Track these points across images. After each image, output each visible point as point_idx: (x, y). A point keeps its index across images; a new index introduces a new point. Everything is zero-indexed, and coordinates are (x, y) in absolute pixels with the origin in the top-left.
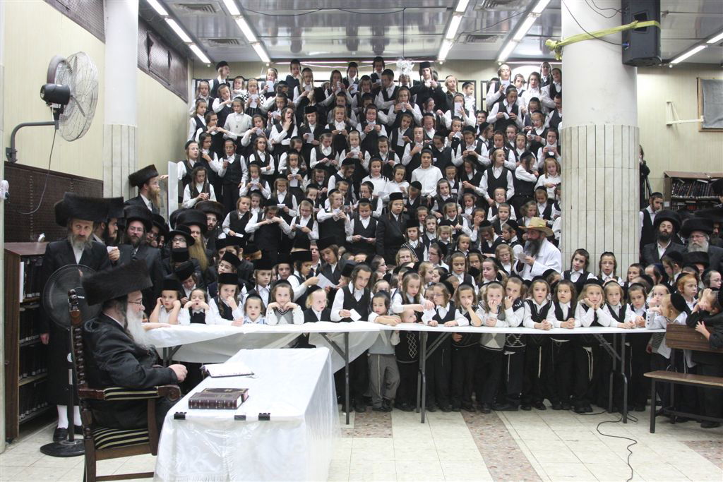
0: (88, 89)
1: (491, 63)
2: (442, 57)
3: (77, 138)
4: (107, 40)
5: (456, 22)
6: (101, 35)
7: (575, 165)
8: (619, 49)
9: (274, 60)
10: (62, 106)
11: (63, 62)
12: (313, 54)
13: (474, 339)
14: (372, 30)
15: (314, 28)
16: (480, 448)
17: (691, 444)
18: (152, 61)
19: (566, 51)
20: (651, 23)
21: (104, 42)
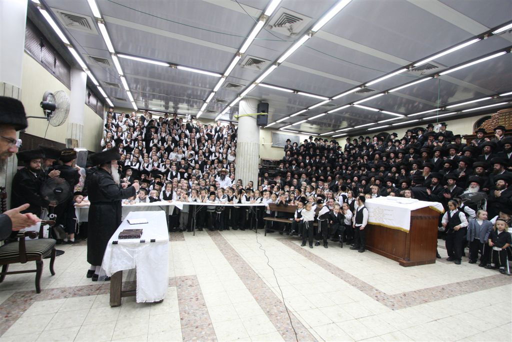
0: (65, 107)
1: (213, 120)
2: (198, 116)
3: (59, 125)
4: (72, 89)
5: (205, 105)
6: (69, 87)
7: (241, 154)
8: (256, 120)
9: (139, 109)
10: (51, 112)
11: (51, 94)
12: (153, 109)
13: (205, 207)
14: (174, 103)
15: (154, 100)
16: (216, 243)
17: (278, 240)
18: (90, 102)
19: (240, 119)
20: (266, 114)
21: (70, 90)
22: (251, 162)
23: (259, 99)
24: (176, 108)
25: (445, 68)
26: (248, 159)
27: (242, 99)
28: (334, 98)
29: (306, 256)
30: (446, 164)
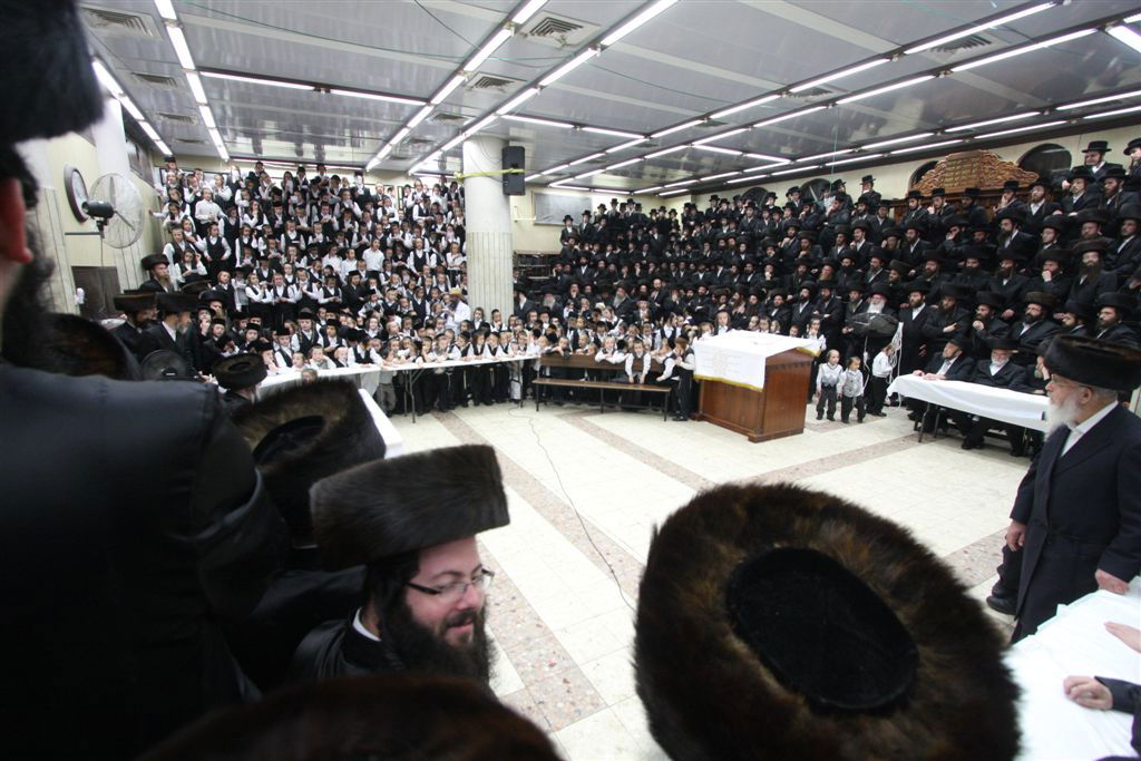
1: (404, 173)
2: (370, 167)
4: (97, 143)
5: (388, 148)
8: (501, 184)
10: (105, 220)
11: (75, 170)
17: (559, 416)
19: (466, 181)
20: (520, 171)
21: (94, 145)
22: (497, 272)
23: (504, 137)
24: (319, 152)
25: (843, 94)
26: (492, 268)
27: (468, 139)
28: (653, 136)
29: (606, 441)
30: (845, 260)
